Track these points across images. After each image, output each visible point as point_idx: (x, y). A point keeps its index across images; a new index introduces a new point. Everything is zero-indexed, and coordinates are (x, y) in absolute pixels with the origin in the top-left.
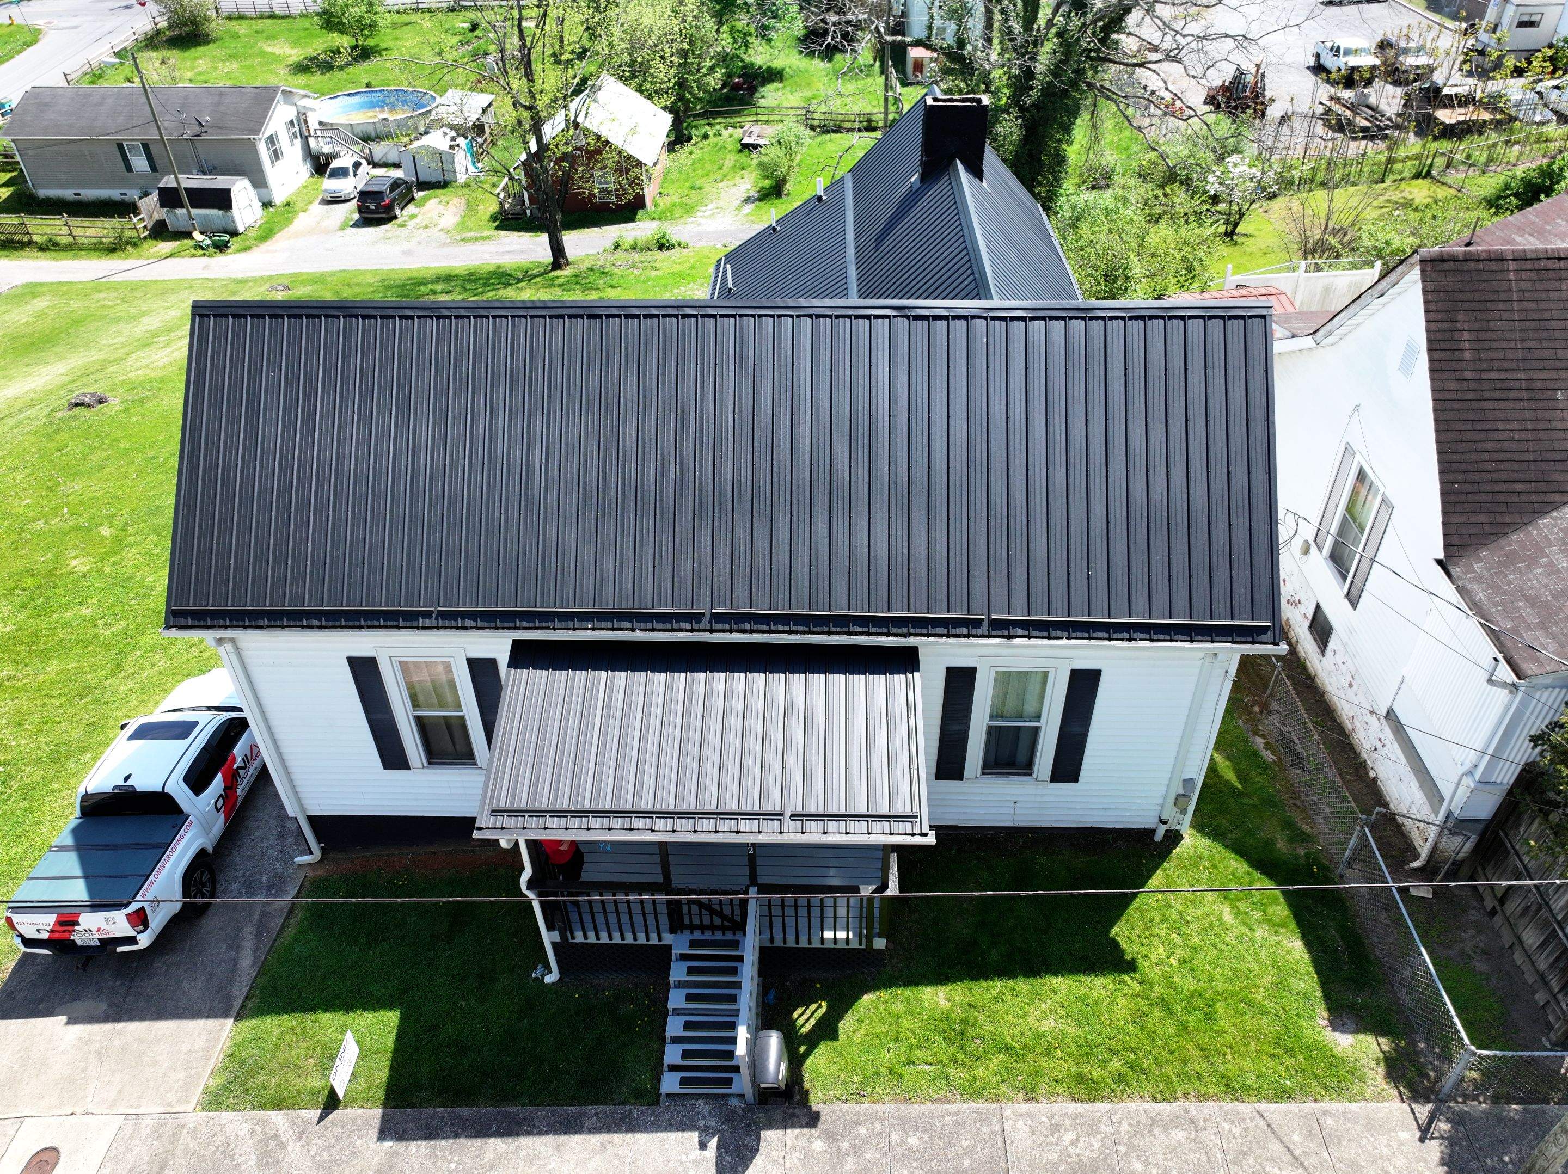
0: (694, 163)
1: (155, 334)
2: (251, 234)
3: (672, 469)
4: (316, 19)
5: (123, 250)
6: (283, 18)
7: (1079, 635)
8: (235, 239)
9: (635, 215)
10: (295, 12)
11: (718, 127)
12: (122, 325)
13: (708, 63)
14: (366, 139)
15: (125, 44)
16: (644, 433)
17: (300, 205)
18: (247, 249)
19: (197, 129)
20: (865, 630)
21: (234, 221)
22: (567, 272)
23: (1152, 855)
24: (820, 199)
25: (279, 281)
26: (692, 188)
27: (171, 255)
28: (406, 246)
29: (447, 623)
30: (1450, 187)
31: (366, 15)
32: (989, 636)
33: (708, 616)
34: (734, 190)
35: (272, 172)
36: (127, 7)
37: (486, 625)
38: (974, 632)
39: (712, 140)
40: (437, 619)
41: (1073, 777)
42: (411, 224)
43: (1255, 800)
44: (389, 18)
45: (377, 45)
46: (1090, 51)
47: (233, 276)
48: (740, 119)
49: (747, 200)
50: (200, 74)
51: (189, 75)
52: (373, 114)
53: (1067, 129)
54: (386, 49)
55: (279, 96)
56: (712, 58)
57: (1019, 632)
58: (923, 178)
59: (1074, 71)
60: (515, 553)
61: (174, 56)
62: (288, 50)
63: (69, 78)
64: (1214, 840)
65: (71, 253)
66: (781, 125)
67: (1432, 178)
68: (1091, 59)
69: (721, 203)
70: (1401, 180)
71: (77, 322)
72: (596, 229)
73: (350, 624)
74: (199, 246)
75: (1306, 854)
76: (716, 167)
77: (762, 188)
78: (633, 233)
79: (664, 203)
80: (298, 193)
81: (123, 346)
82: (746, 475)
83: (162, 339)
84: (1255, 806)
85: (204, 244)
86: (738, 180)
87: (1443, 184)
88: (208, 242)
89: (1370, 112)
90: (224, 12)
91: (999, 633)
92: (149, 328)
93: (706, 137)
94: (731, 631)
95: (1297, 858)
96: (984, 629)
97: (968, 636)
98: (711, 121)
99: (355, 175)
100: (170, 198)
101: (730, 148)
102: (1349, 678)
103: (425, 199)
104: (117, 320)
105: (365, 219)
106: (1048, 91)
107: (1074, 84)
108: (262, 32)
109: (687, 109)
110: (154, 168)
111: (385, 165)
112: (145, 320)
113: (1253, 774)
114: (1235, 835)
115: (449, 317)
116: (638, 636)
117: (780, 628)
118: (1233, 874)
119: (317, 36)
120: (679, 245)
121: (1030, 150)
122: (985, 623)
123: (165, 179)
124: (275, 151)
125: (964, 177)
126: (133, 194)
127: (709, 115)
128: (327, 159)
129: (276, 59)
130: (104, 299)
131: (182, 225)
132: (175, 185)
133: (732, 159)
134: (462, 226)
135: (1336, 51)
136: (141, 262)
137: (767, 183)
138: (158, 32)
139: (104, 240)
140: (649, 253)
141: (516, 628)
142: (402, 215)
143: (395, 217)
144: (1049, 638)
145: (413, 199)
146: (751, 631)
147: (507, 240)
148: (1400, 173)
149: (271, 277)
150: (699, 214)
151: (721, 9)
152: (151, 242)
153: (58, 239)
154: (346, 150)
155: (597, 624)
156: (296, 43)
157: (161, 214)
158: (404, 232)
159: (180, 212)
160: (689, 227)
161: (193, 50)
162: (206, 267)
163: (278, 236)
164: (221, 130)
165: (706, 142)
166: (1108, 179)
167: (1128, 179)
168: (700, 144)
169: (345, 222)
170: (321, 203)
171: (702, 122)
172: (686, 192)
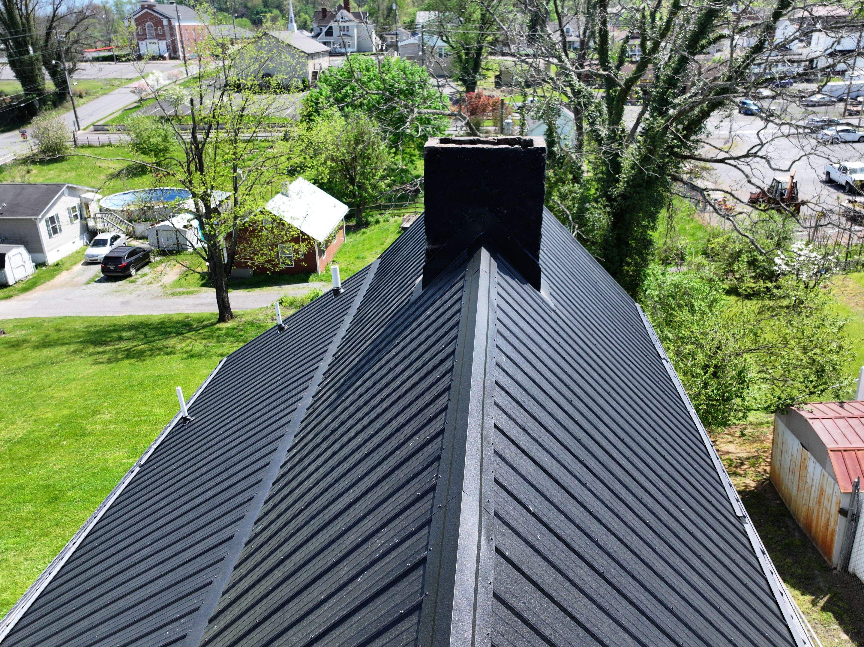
0: (364, 240)
2: (19, 286)
6: (114, 146)
9: (309, 277)
10: (124, 143)
11: (387, 216)
15: (7, 161)
17: (66, 265)
18: (10, 297)
21: (5, 277)
22: (229, 324)
24: (337, 292)
26: (357, 258)
28: (128, 297)
35: (48, 242)
39: (382, 224)
42: (140, 281)
48: (403, 211)
50: (48, 179)
55: (63, 190)
58: (425, 283)
61: (35, 168)
62: (110, 165)
72: (276, 288)
80: (69, 257)
93: (377, 222)
98: (383, 211)
99: (111, 245)
101: (392, 230)
103: (162, 263)
105: (108, 276)
111: (140, 238)
124: (54, 228)
127: (382, 208)
128: (97, 232)
133: (392, 237)
134: (178, 282)
135: (844, 171)
138: (31, 156)
142: (136, 274)
143: (130, 275)
145: (149, 262)
147: (204, 295)
158: (132, 286)
163: (38, 288)
164: (12, 213)
165: (377, 226)
166: (683, 259)
167: (700, 259)
168: (373, 227)
169: (93, 278)
170: (83, 264)
171: (377, 212)
172: (352, 260)
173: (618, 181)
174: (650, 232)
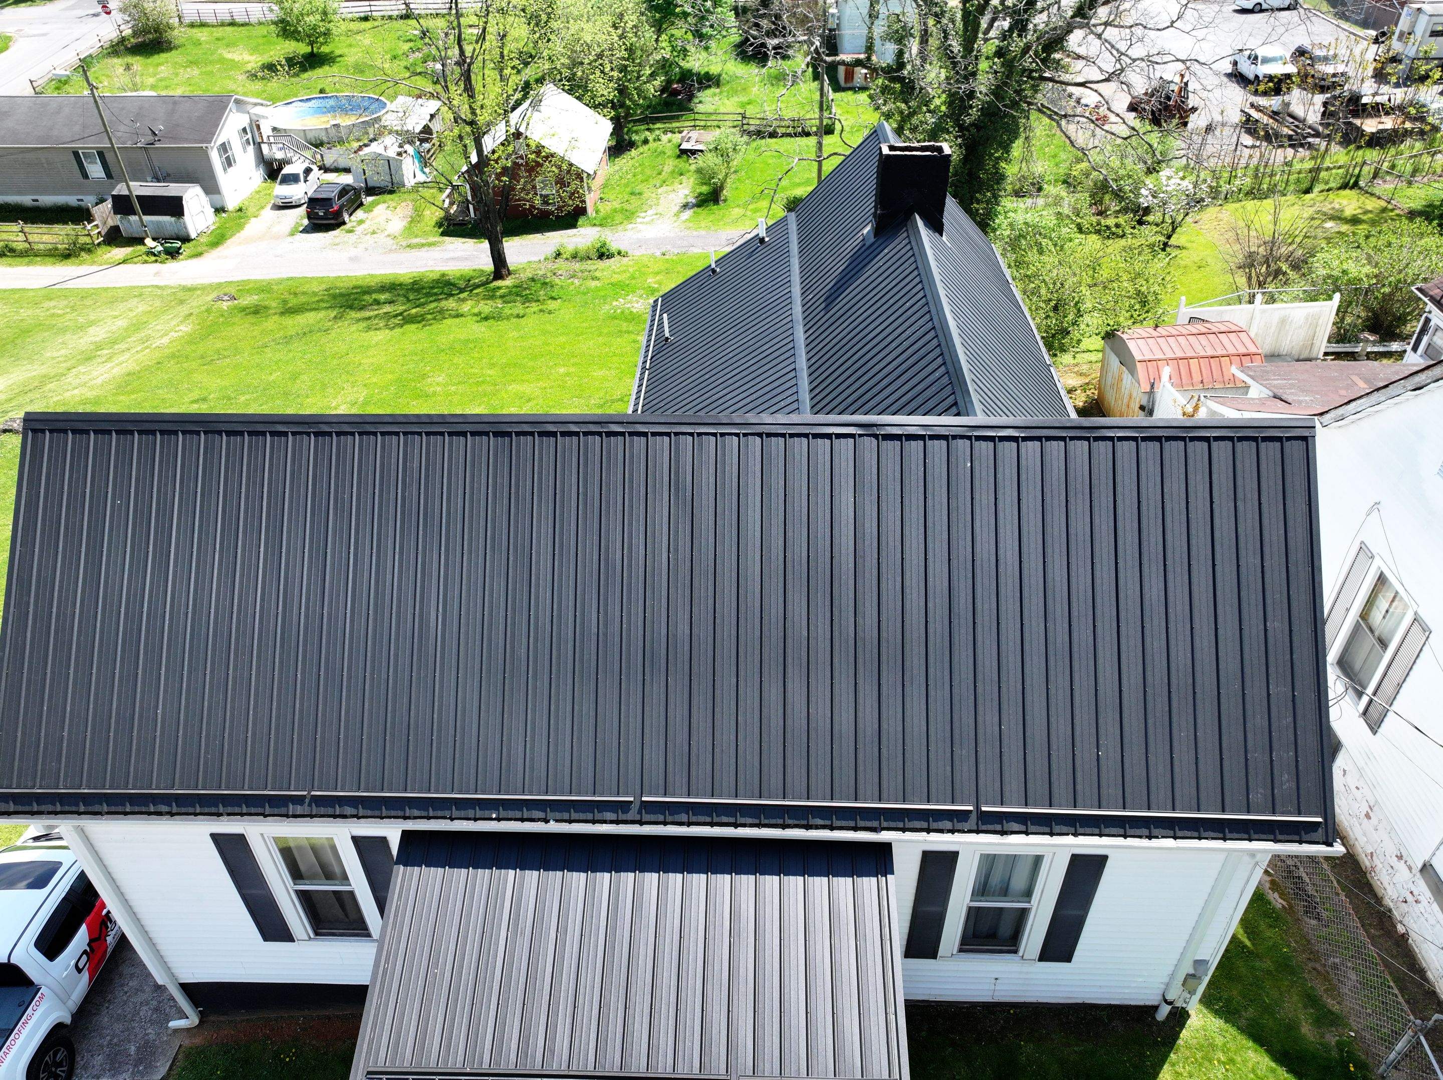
0: (634, 168)
1: (99, 347)
2: (203, 239)
3: (594, 621)
4: (273, 27)
5: (77, 256)
6: (242, 25)
7: (1088, 830)
8: (187, 245)
9: (577, 221)
10: (253, 20)
11: (657, 132)
12: (68, 336)
13: (648, 71)
14: (318, 144)
15: (91, 51)
16: (561, 575)
17: (251, 210)
18: (199, 255)
19: (150, 138)
20: (828, 823)
21: (186, 228)
22: (508, 282)
23: (1156, 1043)
24: (762, 241)
25: (227, 290)
26: (632, 194)
27: (124, 262)
28: (353, 252)
29: (322, 811)
30: (1379, 198)
31: (321, 24)
32: (978, 832)
33: (638, 804)
34: (672, 196)
35: (223, 178)
36: (94, 15)
37: (369, 813)
38: (959, 826)
39: (652, 145)
40: (310, 805)
41: (1066, 955)
42: (359, 229)
43: (1268, 964)
44: (343, 27)
45: (332, 52)
46: (1032, 71)
47: (183, 283)
48: (678, 124)
49: (685, 206)
50: (161, 80)
51: (151, 81)
52: (326, 119)
53: (1007, 148)
54: (340, 56)
55: (232, 105)
56: (651, 66)
57: (1015, 826)
58: (878, 231)
59: (1016, 91)
60: (405, 724)
61: (138, 62)
62: (247, 57)
63: (35, 84)
64: (1226, 1021)
65: (27, 260)
66: (718, 131)
67: (1360, 188)
68: (1033, 78)
69: (660, 209)
70: (1328, 190)
71: (25, 332)
72: (538, 236)
73: (206, 810)
74: (150, 253)
75: (1338, 1044)
76: (655, 172)
77: (700, 194)
78: (574, 239)
79: (605, 208)
80: (251, 198)
81: (67, 359)
82: (683, 629)
83: (105, 352)
84: (1269, 972)
85: (155, 251)
86: (676, 185)
87: (1372, 194)
88: (160, 248)
89: (1291, 120)
90: (187, 20)
91: (990, 827)
92: (94, 339)
93: (646, 142)
94: (665, 823)
95: (1326, 1047)
96: (972, 822)
97: (952, 831)
98: (651, 126)
99: (306, 181)
100: (123, 205)
101: (669, 153)
102: (1365, 808)
103: (374, 204)
104: (64, 330)
105: (314, 225)
106: (990, 112)
107: (1015, 105)
108: (223, 38)
109: (628, 115)
110: (109, 175)
111: (336, 170)
112: (91, 330)
113: (1263, 926)
114: (1250, 1013)
115: (330, 434)
116: (553, 827)
117: (725, 819)
118: (1253, 1071)
119: (275, 44)
120: (619, 253)
121: (970, 169)
122: (974, 817)
123: (119, 187)
124: (228, 159)
125: (924, 232)
126: (89, 200)
127: (648, 120)
128: (280, 164)
129: (234, 65)
130: (54, 307)
131: (136, 231)
132: (126, 193)
133: (670, 164)
134: (409, 230)
135: (1254, 59)
136: (95, 268)
137: (705, 189)
138: (123, 40)
139: (59, 246)
140: (589, 262)
141: (405, 818)
142: (351, 220)
143: (344, 223)
144: (1052, 834)
145: (361, 204)
146: (689, 824)
147: (451, 247)
148: (1327, 183)
149: (219, 285)
150: (639, 220)
151: (662, 18)
152: (105, 248)
153: (14, 245)
154: (298, 156)
155: (503, 814)
156: (255, 50)
157: (115, 220)
158: (352, 237)
159: (133, 218)
160: (629, 234)
161: (156, 56)
162: (157, 274)
163: (229, 242)
164: (174, 139)
165: (646, 147)
166: (1040, 189)
167: (1060, 190)
168: (641, 149)
169: (295, 227)
170: (272, 209)
171: (643, 127)
172: (626, 197)
173: (971, 107)
174: (1003, 165)
